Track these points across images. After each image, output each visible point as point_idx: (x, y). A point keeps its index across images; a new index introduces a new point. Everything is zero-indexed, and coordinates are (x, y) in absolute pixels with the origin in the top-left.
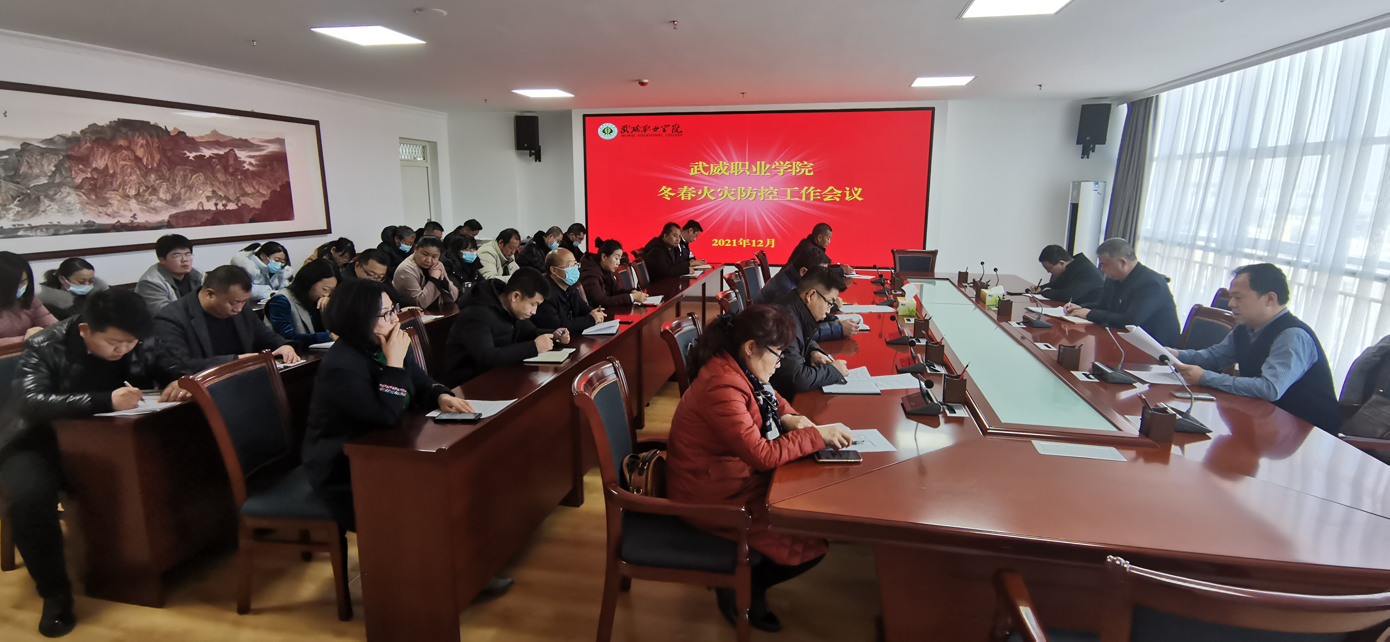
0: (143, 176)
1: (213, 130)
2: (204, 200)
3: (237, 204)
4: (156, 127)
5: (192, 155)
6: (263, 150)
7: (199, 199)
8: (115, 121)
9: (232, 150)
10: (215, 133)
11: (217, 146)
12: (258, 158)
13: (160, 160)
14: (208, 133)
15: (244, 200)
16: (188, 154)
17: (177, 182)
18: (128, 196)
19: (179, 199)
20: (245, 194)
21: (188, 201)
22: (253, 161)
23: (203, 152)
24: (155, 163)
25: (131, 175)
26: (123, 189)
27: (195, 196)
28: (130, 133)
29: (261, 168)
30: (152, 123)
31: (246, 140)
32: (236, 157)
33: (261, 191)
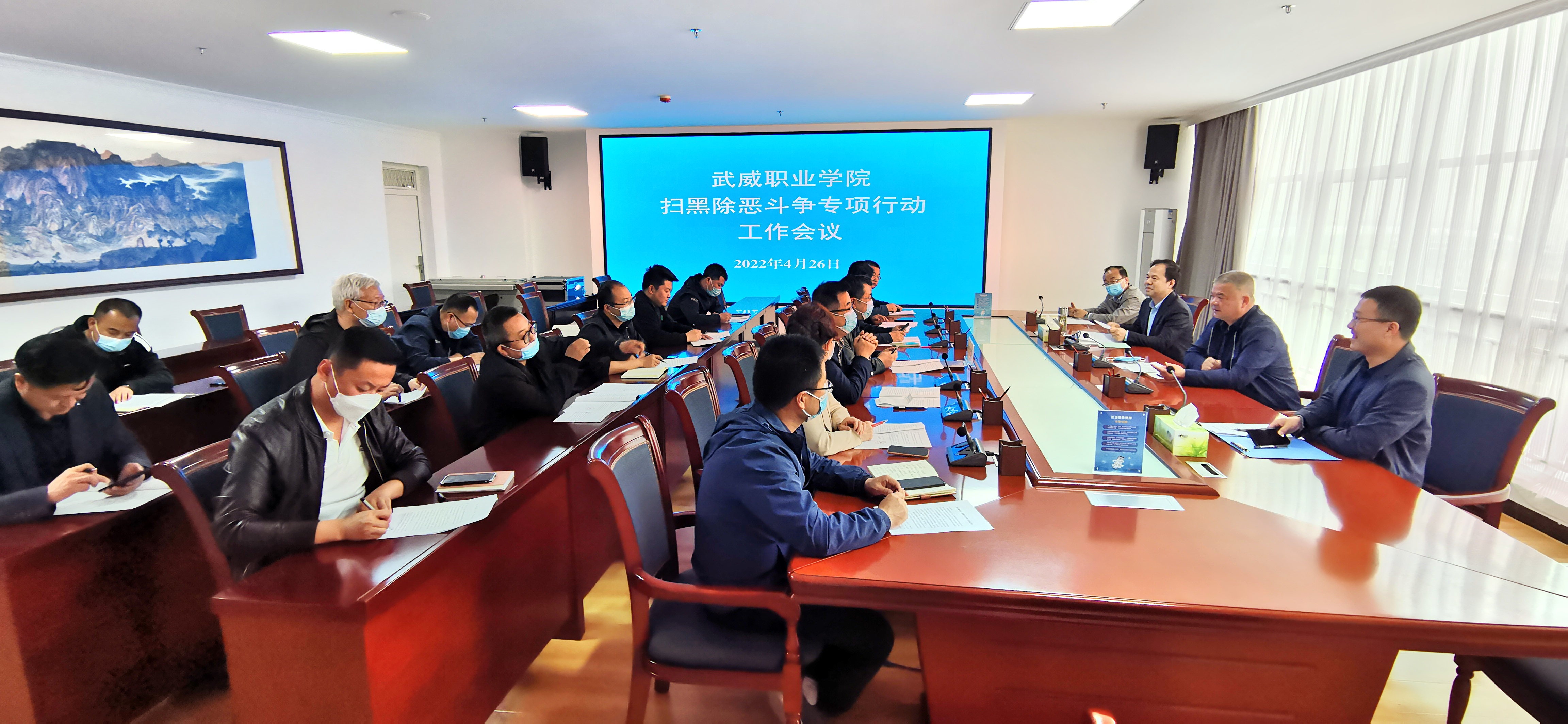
0: (68, 208)
1: (154, 153)
2: (144, 236)
3: (186, 241)
4: (83, 150)
5: (128, 183)
6: (218, 176)
7: (138, 234)
8: (33, 144)
9: (179, 176)
10: (157, 156)
11: (160, 172)
12: (211, 186)
13: (88, 190)
14: (148, 157)
15: (194, 235)
16: (124, 182)
17: (111, 215)
18: (50, 232)
19: (113, 234)
20: (195, 229)
21: (124, 237)
22: (204, 189)
23: (142, 180)
24: (82, 193)
25: (51, 208)
26: (42, 225)
27: (134, 231)
28: (50, 158)
29: (214, 198)
30: (78, 145)
31: (195, 165)
32: (183, 186)
33: (214, 225)
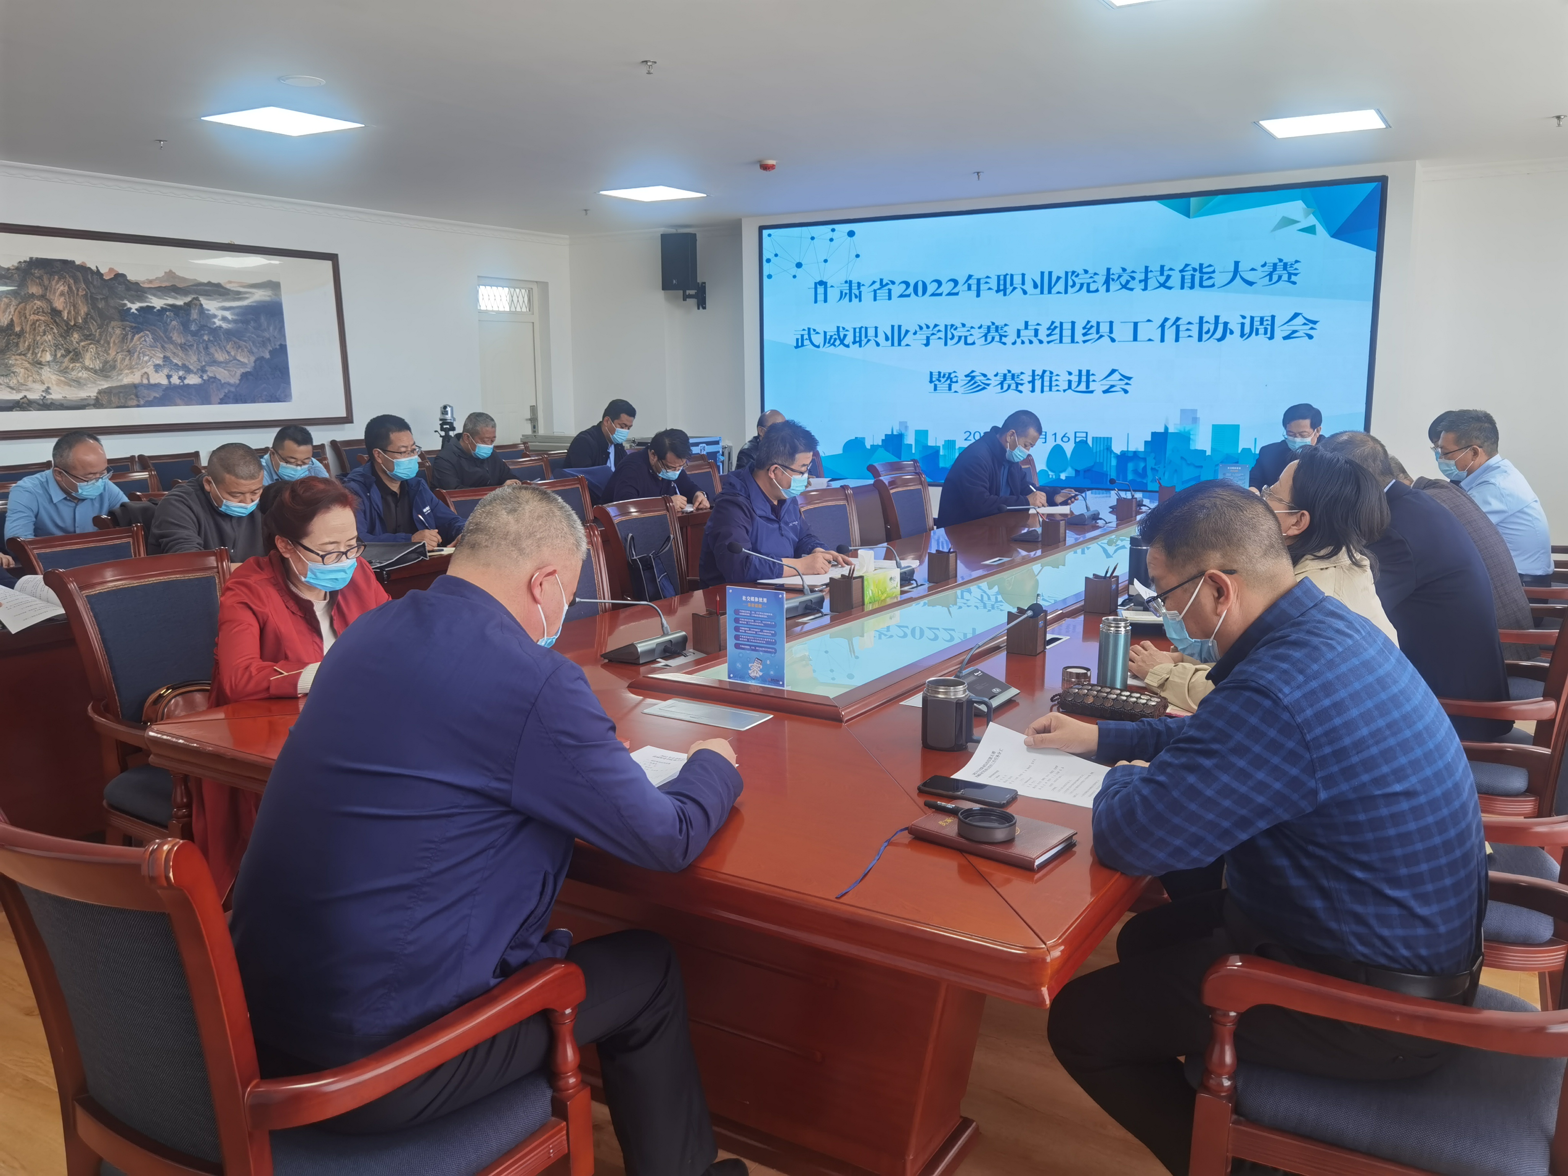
0: (61, 336)
1: (168, 271)
2: (150, 370)
3: (201, 377)
4: (84, 269)
5: (134, 307)
6: (247, 298)
7: (143, 368)
8: (25, 262)
9: (197, 299)
10: (170, 274)
11: (173, 294)
12: (237, 311)
13: (87, 314)
14: (161, 276)
15: (212, 371)
16: (129, 305)
17: (111, 345)
18: (40, 363)
19: (114, 368)
20: (214, 362)
21: (127, 371)
22: (228, 314)
23: (151, 303)
24: (80, 318)
25: (44, 335)
26: (32, 354)
27: (137, 364)
28: (45, 278)
29: (240, 325)
30: (77, 263)
31: (218, 285)
32: (202, 310)
33: (238, 358)
